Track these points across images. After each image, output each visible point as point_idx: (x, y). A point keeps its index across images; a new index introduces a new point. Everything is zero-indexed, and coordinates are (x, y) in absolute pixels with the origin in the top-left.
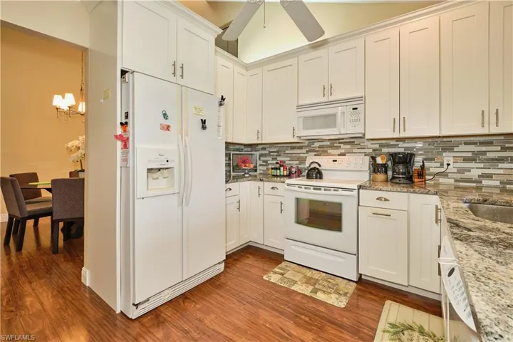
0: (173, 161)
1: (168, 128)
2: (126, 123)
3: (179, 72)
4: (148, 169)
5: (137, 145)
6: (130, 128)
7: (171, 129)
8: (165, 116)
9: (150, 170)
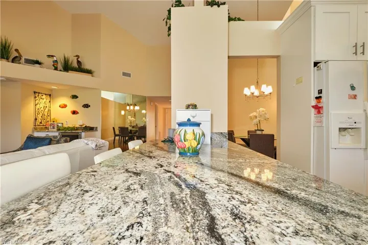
0: (360, 123)
1: (355, 97)
2: (320, 97)
3: (360, 50)
4: (340, 129)
5: (330, 111)
6: (323, 100)
7: (358, 97)
8: (353, 88)
9: (342, 130)
